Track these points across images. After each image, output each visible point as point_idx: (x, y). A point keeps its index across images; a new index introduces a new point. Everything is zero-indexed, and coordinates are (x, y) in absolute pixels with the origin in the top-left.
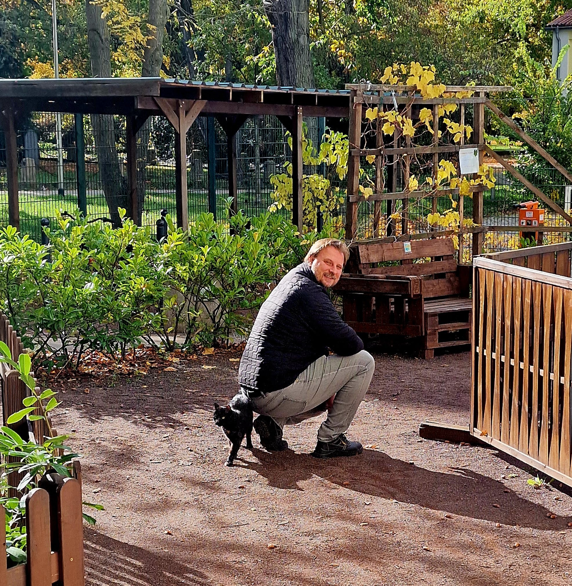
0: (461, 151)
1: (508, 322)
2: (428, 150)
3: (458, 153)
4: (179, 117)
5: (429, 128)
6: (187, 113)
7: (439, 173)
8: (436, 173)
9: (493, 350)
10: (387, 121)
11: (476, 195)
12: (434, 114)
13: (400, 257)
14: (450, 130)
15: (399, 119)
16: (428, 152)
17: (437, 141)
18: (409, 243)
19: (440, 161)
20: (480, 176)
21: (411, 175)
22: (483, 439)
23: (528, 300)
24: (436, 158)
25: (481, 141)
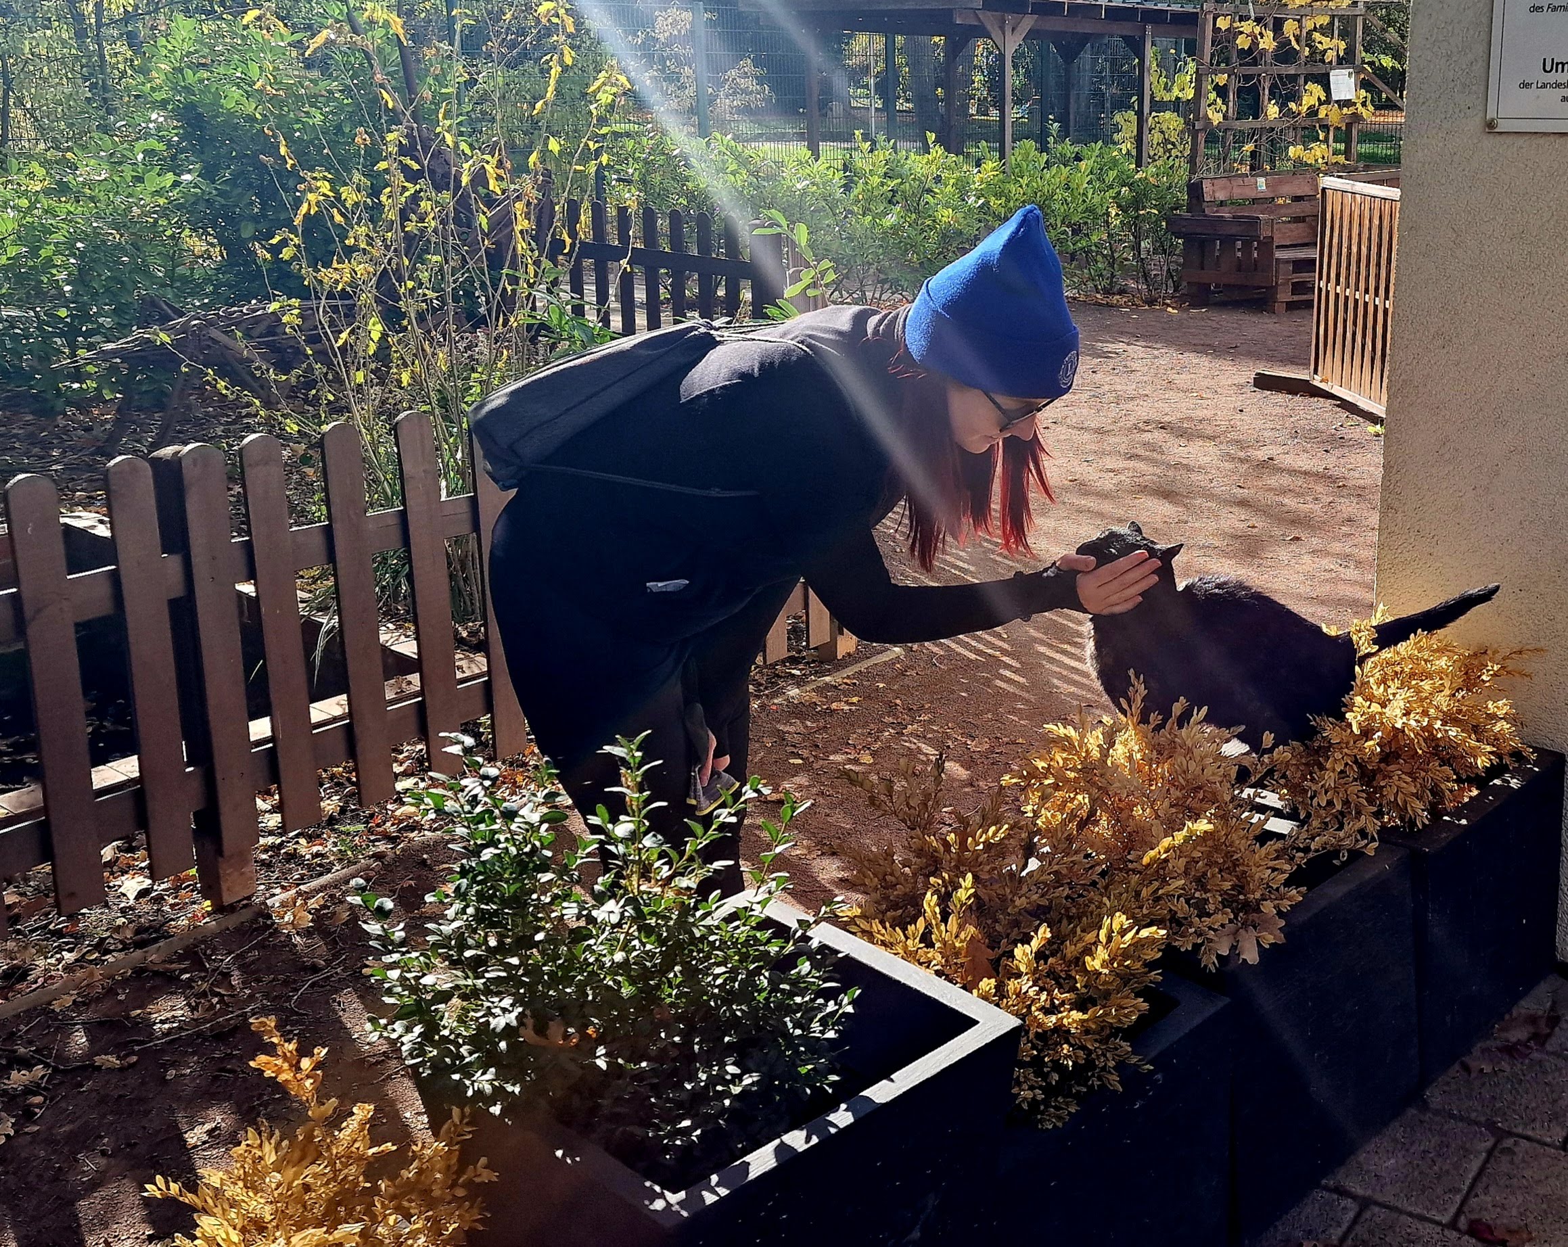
0: (1332, 73)
1: (1354, 249)
2: (1292, 70)
3: (1328, 75)
4: (1004, 34)
5: (1294, 43)
6: (1013, 30)
7: (1305, 98)
8: (1300, 98)
9: (1338, 283)
10: (1242, 33)
11: (1349, 126)
12: (1301, 27)
13: (1253, 195)
14: (1319, 46)
15: (1257, 30)
16: (1293, 72)
17: (1303, 59)
18: (1263, 180)
19: (1306, 83)
20: (1355, 104)
21: (1270, 100)
22: (1322, 386)
23: (1376, 222)
24: (1302, 81)
25: (1358, 62)
